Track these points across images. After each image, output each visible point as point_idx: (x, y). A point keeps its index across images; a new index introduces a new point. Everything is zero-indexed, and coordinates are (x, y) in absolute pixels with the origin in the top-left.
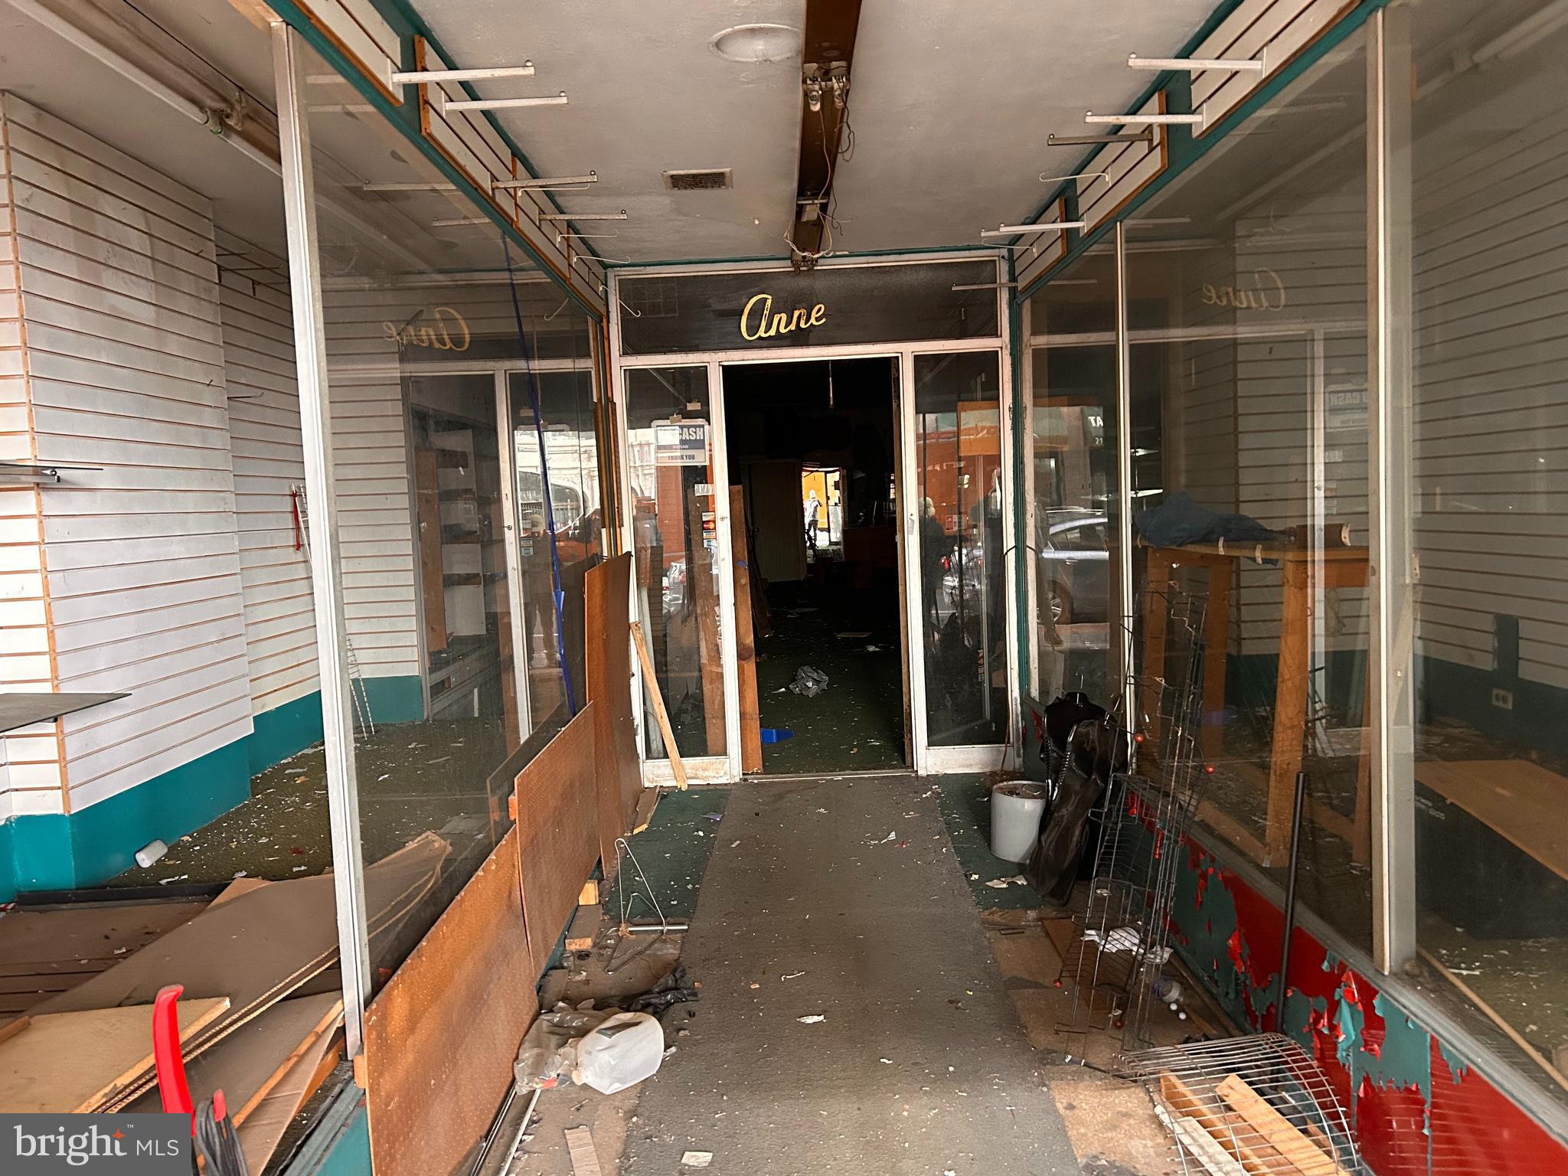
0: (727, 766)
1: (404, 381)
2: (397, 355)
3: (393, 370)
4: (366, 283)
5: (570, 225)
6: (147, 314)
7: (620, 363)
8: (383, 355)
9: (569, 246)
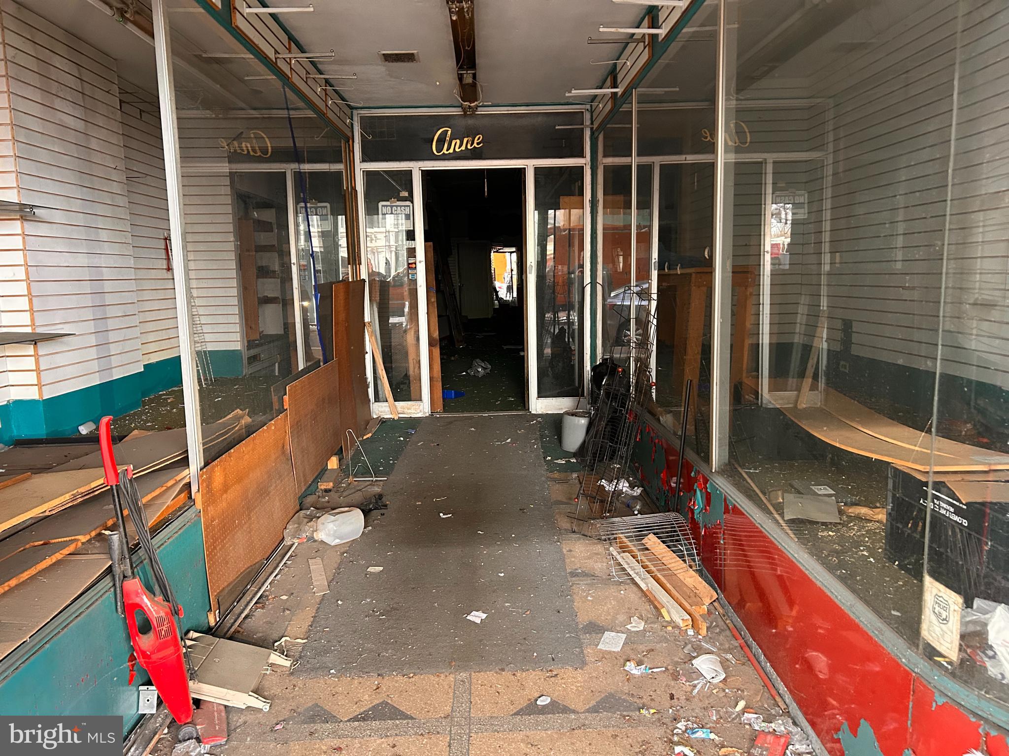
0: (421, 407)
1: (232, 175)
2: (227, 159)
3: (225, 168)
4: (208, 113)
5: (327, 82)
6: (80, 125)
7: (361, 167)
8: (218, 158)
9: (326, 94)
